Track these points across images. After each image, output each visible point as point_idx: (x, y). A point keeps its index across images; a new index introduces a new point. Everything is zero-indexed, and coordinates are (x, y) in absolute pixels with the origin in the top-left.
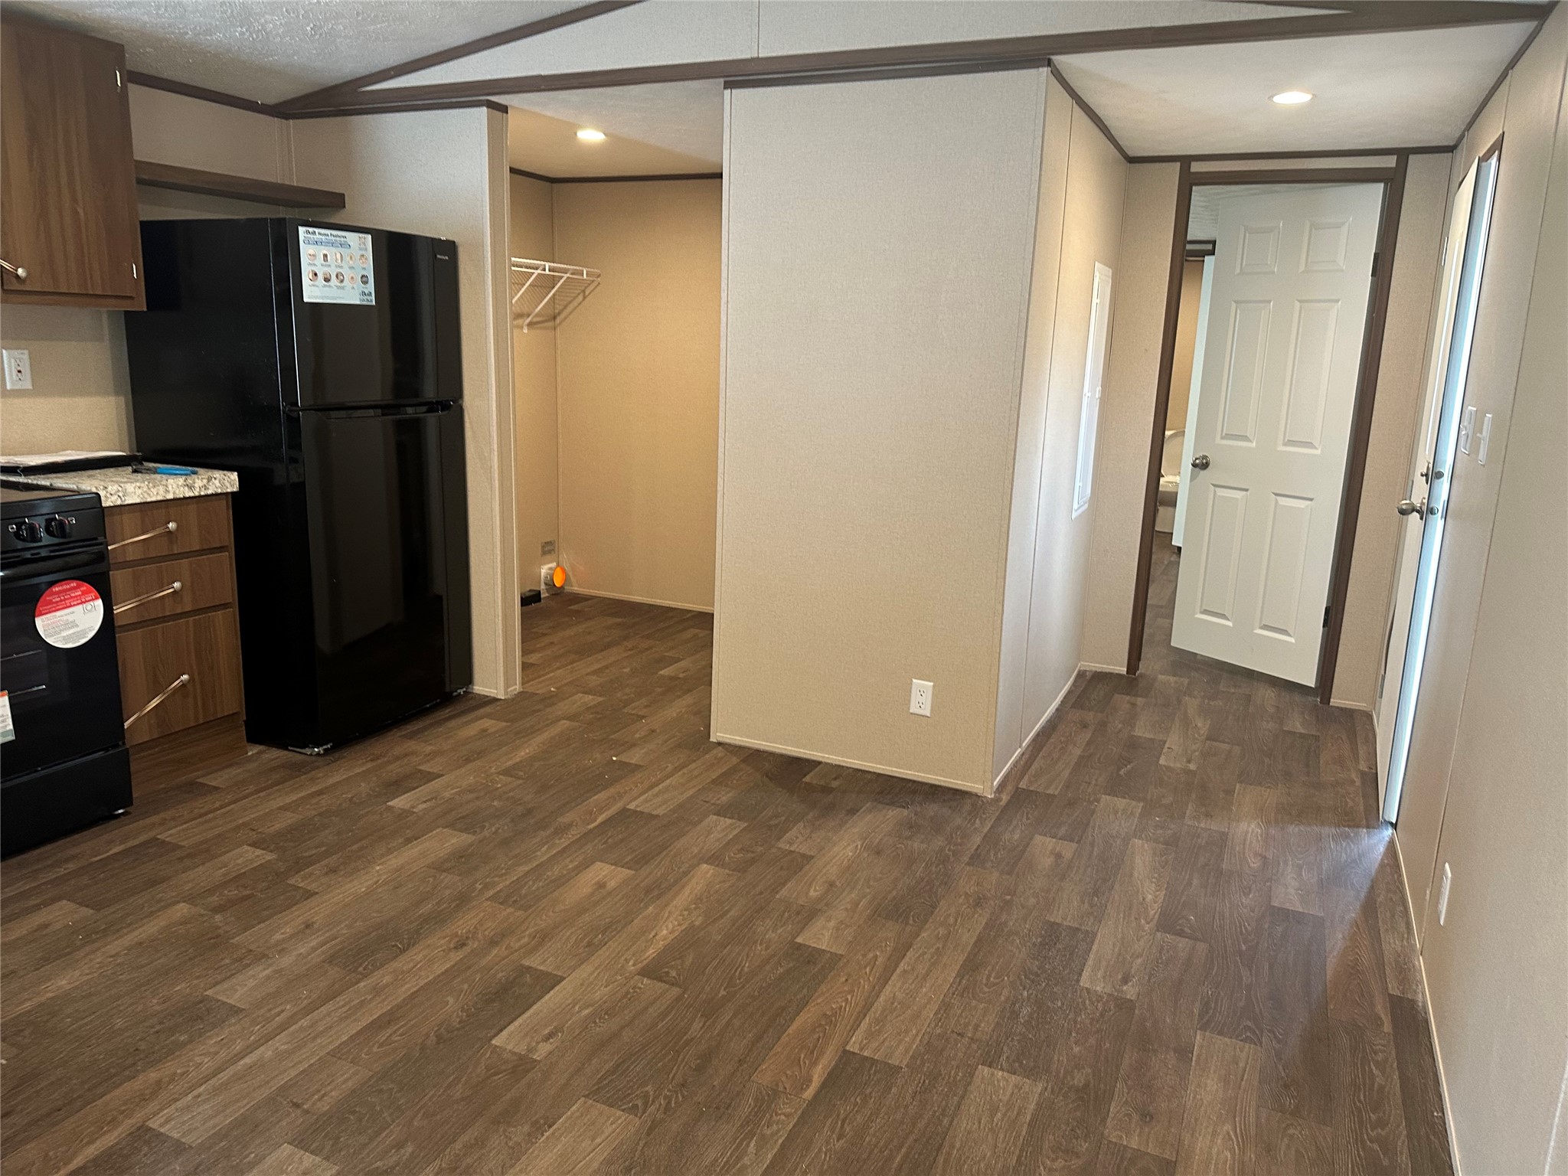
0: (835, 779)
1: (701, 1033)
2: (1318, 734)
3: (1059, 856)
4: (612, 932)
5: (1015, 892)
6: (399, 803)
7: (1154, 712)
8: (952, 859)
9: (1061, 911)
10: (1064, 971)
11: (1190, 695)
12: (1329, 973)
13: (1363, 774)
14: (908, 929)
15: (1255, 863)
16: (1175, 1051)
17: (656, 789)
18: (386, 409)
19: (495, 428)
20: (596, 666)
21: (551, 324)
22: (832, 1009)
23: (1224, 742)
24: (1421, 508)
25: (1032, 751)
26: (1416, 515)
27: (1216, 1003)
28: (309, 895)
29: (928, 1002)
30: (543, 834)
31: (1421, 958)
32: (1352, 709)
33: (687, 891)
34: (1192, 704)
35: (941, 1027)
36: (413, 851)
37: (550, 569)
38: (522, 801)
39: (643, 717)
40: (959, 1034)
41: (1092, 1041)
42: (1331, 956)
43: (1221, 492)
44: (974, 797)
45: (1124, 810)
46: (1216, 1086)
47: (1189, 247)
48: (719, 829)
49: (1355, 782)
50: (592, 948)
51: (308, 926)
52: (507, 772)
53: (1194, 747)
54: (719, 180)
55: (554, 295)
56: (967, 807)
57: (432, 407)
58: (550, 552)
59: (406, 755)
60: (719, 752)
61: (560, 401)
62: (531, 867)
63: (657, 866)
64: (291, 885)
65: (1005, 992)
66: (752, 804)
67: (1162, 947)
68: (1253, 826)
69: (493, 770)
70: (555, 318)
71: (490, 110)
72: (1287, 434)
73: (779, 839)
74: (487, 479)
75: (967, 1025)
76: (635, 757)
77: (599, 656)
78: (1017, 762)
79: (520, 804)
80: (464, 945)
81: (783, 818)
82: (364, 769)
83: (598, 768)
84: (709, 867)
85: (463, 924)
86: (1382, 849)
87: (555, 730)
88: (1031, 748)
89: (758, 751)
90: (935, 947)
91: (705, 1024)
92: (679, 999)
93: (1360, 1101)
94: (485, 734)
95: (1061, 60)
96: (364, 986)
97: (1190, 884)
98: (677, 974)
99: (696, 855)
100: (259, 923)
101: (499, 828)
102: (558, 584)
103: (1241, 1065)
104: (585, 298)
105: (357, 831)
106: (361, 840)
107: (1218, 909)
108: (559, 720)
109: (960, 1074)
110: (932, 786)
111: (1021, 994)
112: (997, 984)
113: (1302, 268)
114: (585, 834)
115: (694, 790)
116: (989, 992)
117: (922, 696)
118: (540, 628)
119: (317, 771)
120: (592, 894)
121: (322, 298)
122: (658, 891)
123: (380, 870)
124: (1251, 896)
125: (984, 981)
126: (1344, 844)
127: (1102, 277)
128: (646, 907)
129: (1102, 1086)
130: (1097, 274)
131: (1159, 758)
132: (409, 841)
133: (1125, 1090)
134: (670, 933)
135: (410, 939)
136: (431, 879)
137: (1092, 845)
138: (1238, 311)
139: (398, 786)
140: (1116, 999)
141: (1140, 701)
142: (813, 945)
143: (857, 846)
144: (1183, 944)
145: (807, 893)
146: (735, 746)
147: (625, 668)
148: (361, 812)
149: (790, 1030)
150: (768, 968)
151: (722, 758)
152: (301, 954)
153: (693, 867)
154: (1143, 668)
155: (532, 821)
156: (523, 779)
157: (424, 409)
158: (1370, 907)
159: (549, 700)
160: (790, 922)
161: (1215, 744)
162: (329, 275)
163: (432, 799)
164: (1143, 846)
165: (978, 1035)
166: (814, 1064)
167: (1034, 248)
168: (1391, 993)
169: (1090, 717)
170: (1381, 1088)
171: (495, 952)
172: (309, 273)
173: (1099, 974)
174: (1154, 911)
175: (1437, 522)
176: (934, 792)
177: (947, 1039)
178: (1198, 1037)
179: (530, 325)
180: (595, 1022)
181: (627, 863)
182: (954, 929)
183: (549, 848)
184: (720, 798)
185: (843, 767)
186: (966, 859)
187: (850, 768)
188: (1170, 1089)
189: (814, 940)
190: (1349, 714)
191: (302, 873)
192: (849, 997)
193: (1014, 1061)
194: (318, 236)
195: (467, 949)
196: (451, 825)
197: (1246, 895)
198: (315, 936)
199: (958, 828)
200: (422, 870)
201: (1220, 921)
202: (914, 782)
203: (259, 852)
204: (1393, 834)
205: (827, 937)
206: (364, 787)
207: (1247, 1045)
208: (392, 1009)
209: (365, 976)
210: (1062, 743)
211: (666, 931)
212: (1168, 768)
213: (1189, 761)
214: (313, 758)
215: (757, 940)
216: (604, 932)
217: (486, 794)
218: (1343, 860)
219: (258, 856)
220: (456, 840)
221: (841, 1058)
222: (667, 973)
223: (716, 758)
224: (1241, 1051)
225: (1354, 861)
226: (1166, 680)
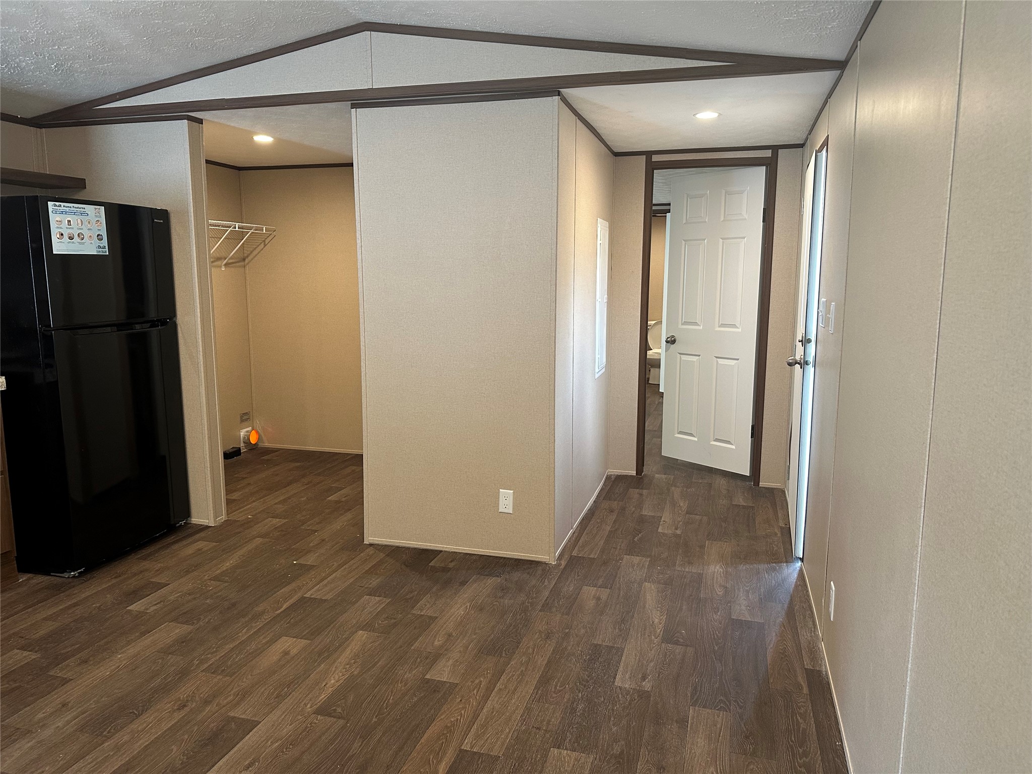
0: (451, 561)
1: (360, 750)
2: (753, 505)
3: (599, 599)
4: (294, 685)
5: (571, 626)
6: (134, 607)
7: (654, 498)
8: (530, 609)
9: (601, 636)
10: (604, 676)
11: (675, 486)
12: (769, 658)
13: (781, 528)
14: (502, 660)
15: (720, 592)
16: (677, 721)
17: (325, 582)
18: (119, 326)
19: (200, 336)
20: (282, 498)
21: (242, 263)
22: (452, 722)
23: (697, 514)
24: (800, 361)
25: (580, 530)
26: (798, 366)
27: (701, 687)
28: (65, 681)
29: (517, 709)
30: (243, 620)
31: (822, 643)
32: (773, 488)
33: (348, 651)
34: (676, 492)
35: (525, 725)
36: (147, 640)
37: (247, 432)
38: (228, 598)
39: (316, 531)
40: (537, 728)
41: (624, 722)
42: (770, 648)
43: (684, 358)
44: (544, 565)
45: (637, 564)
46: (703, 743)
47: (654, 208)
48: (372, 604)
49: (777, 534)
50: (280, 698)
51: (64, 705)
52: (216, 578)
53: (679, 519)
54: (351, 167)
55: (243, 244)
56: (539, 572)
57: (154, 324)
58: (246, 420)
59: (141, 572)
60: (371, 551)
61: (250, 315)
62: (235, 645)
63: (327, 635)
64: (52, 676)
65: (567, 696)
66: (394, 585)
67: (666, 653)
68: (718, 568)
69: (206, 577)
70: (244, 260)
71: (189, 121)
72: (721, 321)
73: (413, 608)
74: (196, 372)
75: (542, 721)
76: (310, 560)
77: (284, 491)
78: (570, 538)
79: (226, 600)
80: (185, 706)
81: (416, 593)
82: (110, 584)
83: (283, 570)
84: (364, 632)
85: (184, 691)
86: (795, 575)
87: (251, 546)
88: (579, 528)
89: (398, 547)
90: (520, 670)
91: (362, 743)
92: (343, 727)
93: (792, 741)
94: (200, 552)
95: (566, 92)
96: (108, 745)
97: (681, 609)
98: (342, 710)
99: (354, 626)
100: (25, 707)
101: (211, 619)
102: (253, 442)
103: (718, 726)
104: (265, 245)
105: (103, 631)
106: (106, 637)
107: (699, 624)
108: (254, 538)
109: (539, 756)
110: (516, 560)
111: (578, 696)
112: (562, 690)
113: (722, 219)
114: (274, 617)
115: (352, 580)
116: (556, 697)
117: (506, 500)
118: (241, 474)
119: (73, 589)
120: (280, 660)
121: (68, 250)
122: (327, 654)
123: (121, 658)
124: (719, 614)
125: (553, 690)
126: (773, 574)
127: (602, 228)
128: (319, 665)
129: (632, 752)
130: (599, 225)
131: (658, 528)
132: (143, 634)
133: (647, 753)
134: (337, 682)
135: (143, 706)
136: (160, 661)
137: (619, 589)
138: (687, 246)
139: (135, 595)
140: (639, 691)
141: (645, 492)
142: (437, 679)
143: (467, 606)
144: (679, 649)
145: (433, 643)
146: (382, 546)
147: (302, 497)
148: (107, 616)
149: (422, 741)
150: (406, 698)
151: (373, 554)
152: (58, 727)
153: (353, 633)
154: (646, 470)
155: (235, 612)
156: (228, 582)
157: (149, 325)
158: (790, 613)
159: (247, 524)
160: (421, 665)
161: (691, 516)
162: (72, 235)
163: (161, 602)
164: (651, 587)
165: (550, 727)
166: (439, 762)
167: (557, 209)
168: (806, 667)
169: (615, 505)
170: (804, 730)
171: (208, 709)
172: (57, 233)
173: (627, 676)
174: (659, 630)
175: (810, 369)
176: (518, 563)
177: (529, 733)
178: (691, 711)
179: (225, 265)
180: (283, 752)
181: (305, 635)
182: (532, 656)
183: (248, 630)
184: (371, 583)
185: (457, 553)
186: (539, 607)
187: (462, 553)
188: (675, 749)
189: (438, 675)
190: (771, 490)
191: (60, 666)
192: (463, 712)
193: (574, 743)
194: (63, 208)
195: (187, 709)
196: (175, 620)
197: (716, 613)
198: (70, 712)
199: (534, 586)
200: (154, 654)
201: (701, 633)
202: (505, 558)
203: (26, 653)
204: (801, 565)
205: (447, 673)
206: (109, 598)
207: (721, 713)
208: (129, 760)
209: (108, 738)
210: (598, 523)
211: (334, 681)
212: (663, 534)
213: (676, 529)
214: (70, 580)
215: (399, 680)
216: (289, 686)
217: (201, 596)
218: (773, 585)
219: (25, 657)
220: (178, 630)
221: (458, 755)
222: (335, 710)
223: (368, 555)
224: (718, 717)
225: (779, 585)
226: (660, 477)
